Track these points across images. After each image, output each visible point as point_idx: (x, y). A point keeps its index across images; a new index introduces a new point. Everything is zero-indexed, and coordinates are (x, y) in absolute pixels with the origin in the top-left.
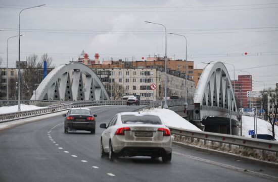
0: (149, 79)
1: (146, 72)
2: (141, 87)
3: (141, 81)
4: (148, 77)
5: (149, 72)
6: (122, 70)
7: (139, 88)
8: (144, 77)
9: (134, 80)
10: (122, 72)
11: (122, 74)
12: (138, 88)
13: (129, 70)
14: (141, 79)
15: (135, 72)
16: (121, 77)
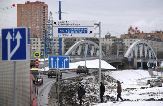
6: (128, 39)
13: (132, 39)
16: (128, 42)
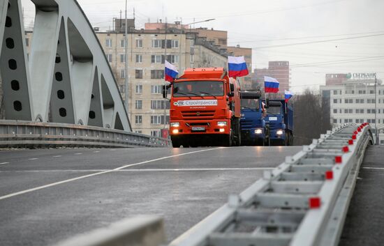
0: (169, 56)
1: (163, 41)
2: (153, 72)
3: (153, 61)
4: (168, 52)
5: (169, 42)
6: (112, 36)
7: (149, 74)
8: (160, 51)
9: (138, 58)
10: (114, 41)
11: (114, 45)
12: (147, 74)
13: (128, 36)
14: (153, 57)
15: (141, 42)
